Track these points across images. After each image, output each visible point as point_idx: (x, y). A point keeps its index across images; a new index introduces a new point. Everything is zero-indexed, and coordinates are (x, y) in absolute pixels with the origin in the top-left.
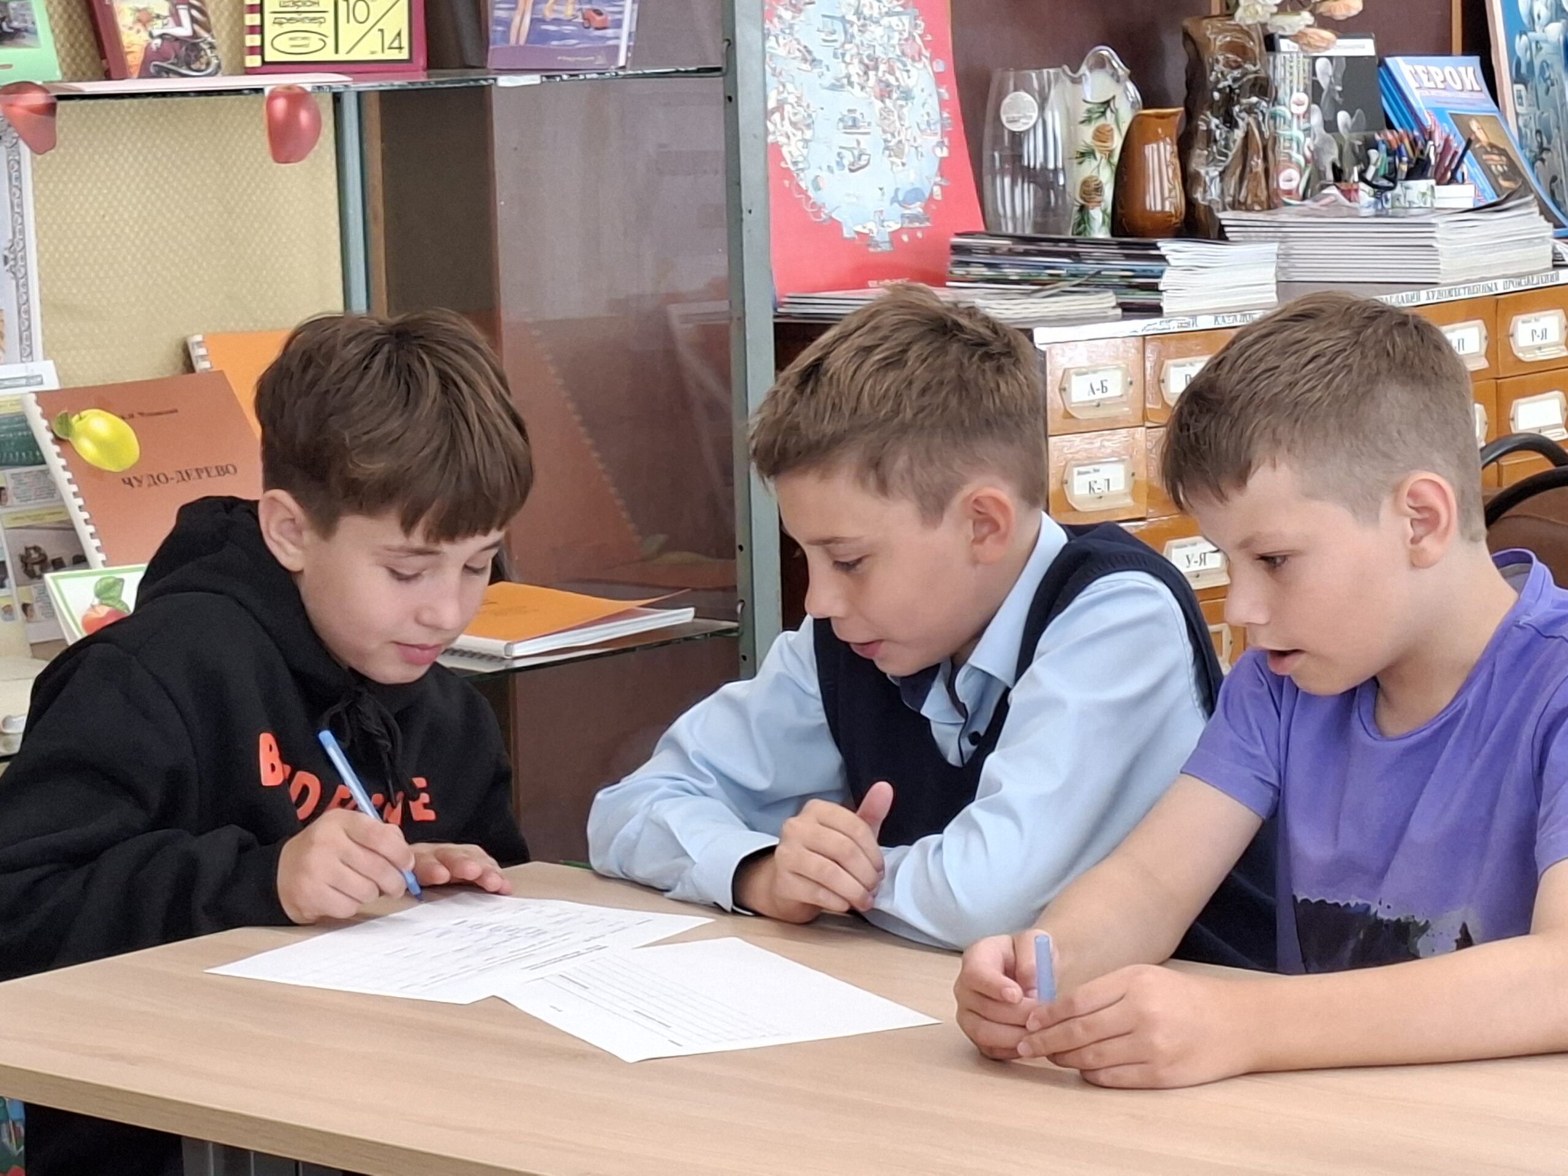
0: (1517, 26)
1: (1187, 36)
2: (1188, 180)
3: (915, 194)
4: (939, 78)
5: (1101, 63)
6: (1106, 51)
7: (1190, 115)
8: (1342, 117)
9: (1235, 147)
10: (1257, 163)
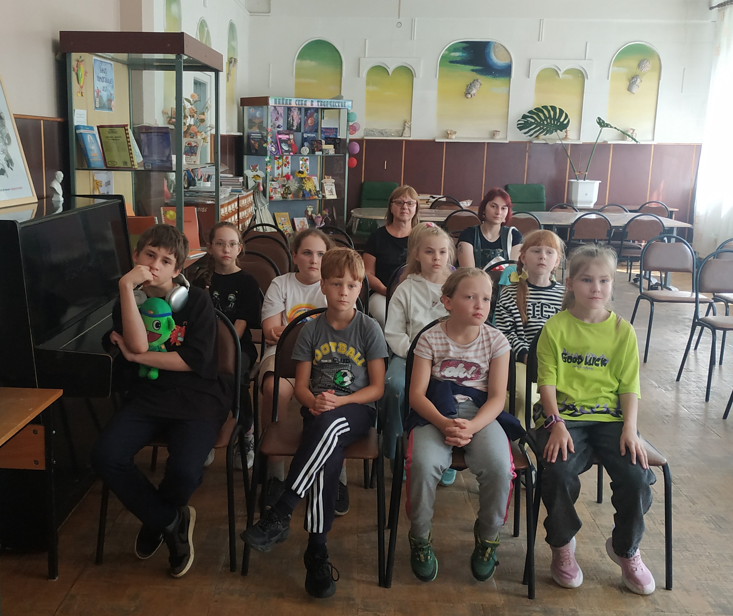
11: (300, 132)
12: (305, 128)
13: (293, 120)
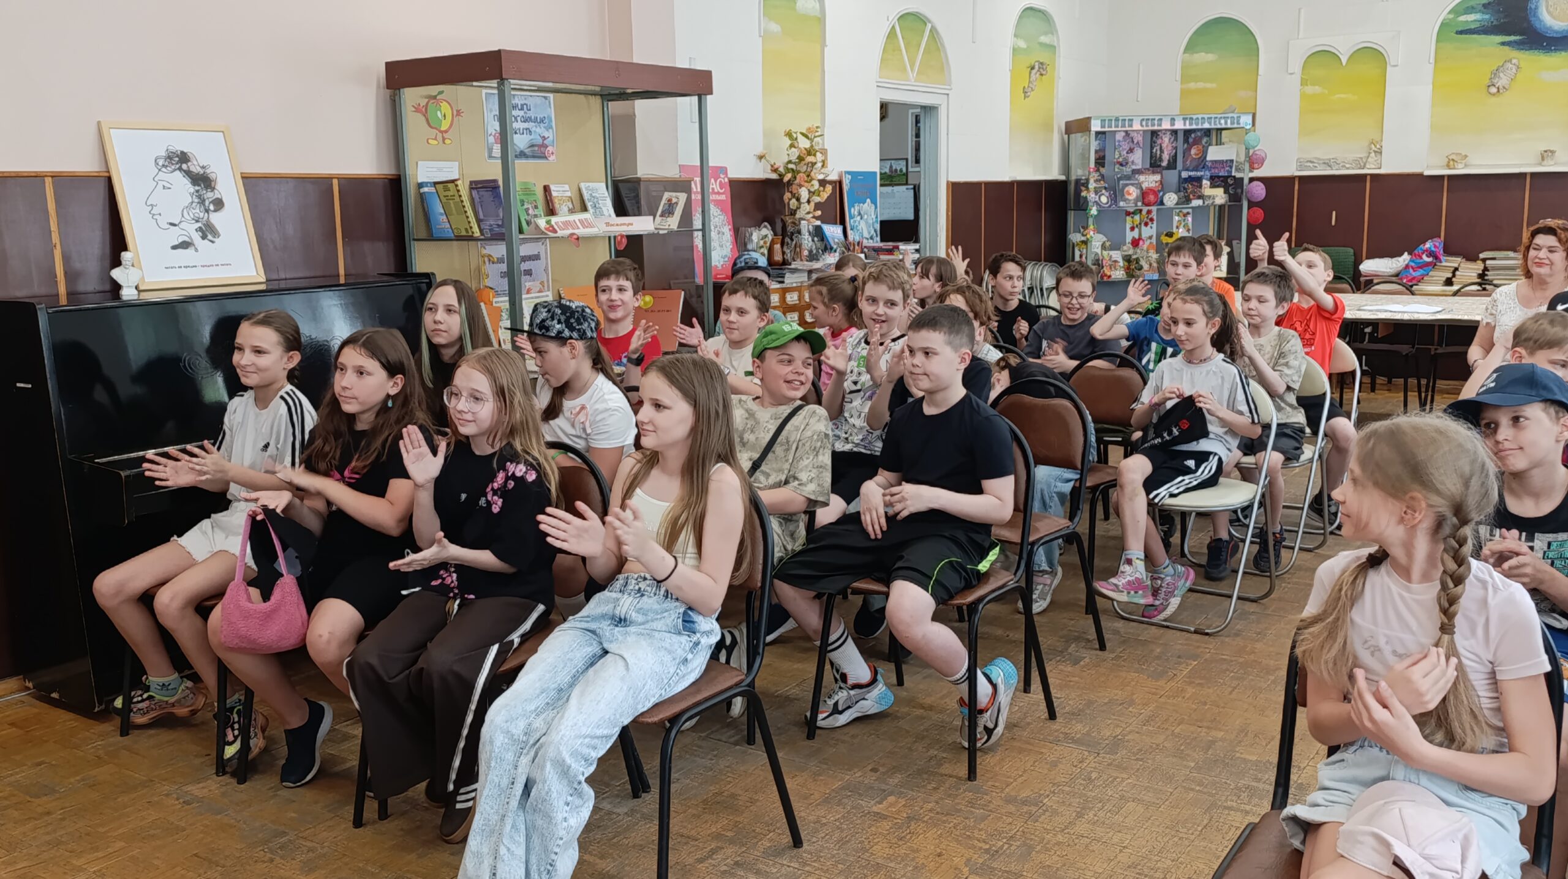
0: (851, 217)
1: (782, 220)
2: (783, 253)
3: (726, 256)
4: (730, 230)
5: (765, 227)
6: (766, 224)
7: (783, 240)
8: (816, 239)
9: (793, 246)
10: (798, 249)
11: (1175, 168)
12: (1184, 162)
13: (1162, 151)
